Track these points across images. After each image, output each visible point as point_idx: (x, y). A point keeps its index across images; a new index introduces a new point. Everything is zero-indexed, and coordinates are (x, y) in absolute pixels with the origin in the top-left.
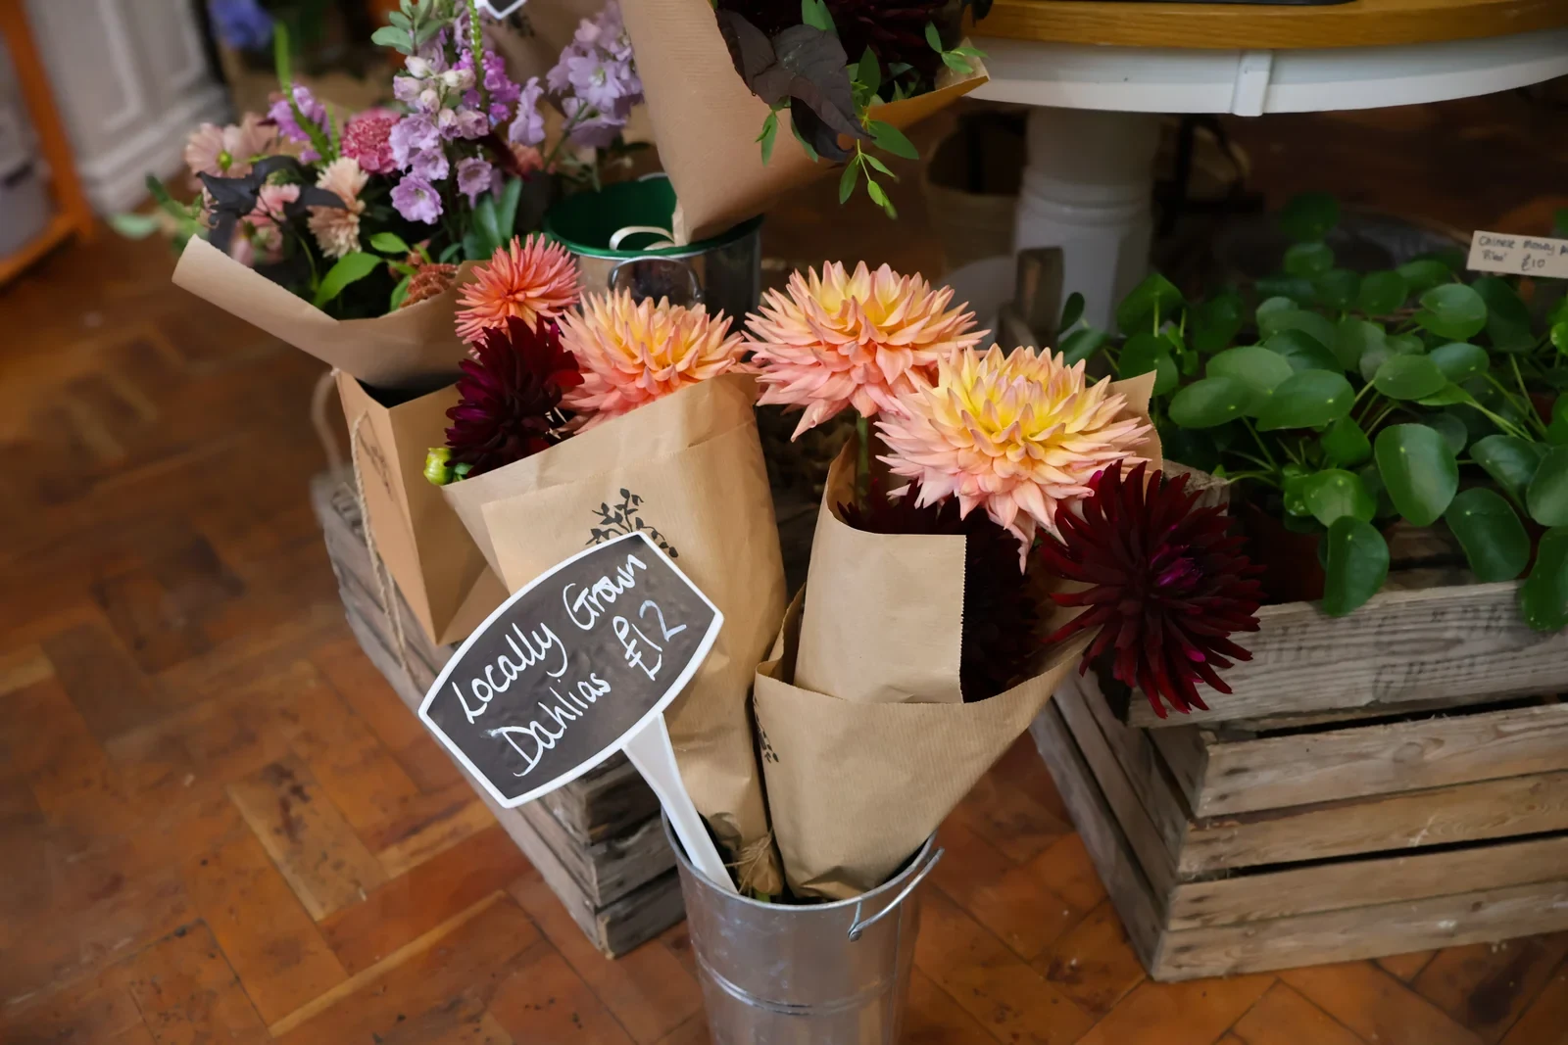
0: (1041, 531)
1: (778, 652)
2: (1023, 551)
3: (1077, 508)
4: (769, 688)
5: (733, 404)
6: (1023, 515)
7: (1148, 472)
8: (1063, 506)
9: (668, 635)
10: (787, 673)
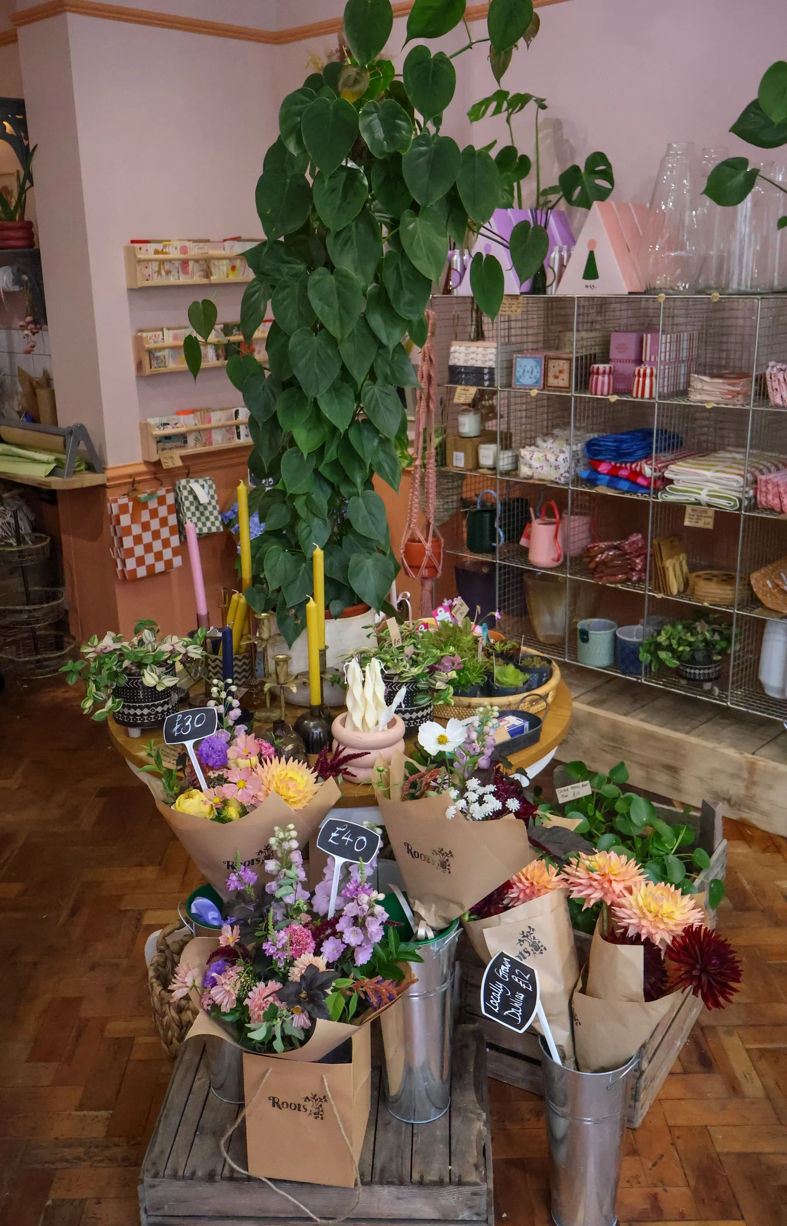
0: (668, 946)
1: (580, 985)
2: (663, 953)
3: (679, 939)
4: (577, 996)
5: (562, 897)
6: (662, 940)
7: (703, 928)
8: (674, 938)
9: (527, 977)
10: (583, 991)
